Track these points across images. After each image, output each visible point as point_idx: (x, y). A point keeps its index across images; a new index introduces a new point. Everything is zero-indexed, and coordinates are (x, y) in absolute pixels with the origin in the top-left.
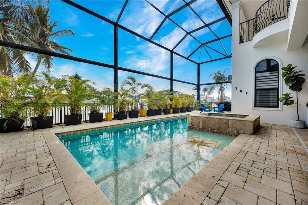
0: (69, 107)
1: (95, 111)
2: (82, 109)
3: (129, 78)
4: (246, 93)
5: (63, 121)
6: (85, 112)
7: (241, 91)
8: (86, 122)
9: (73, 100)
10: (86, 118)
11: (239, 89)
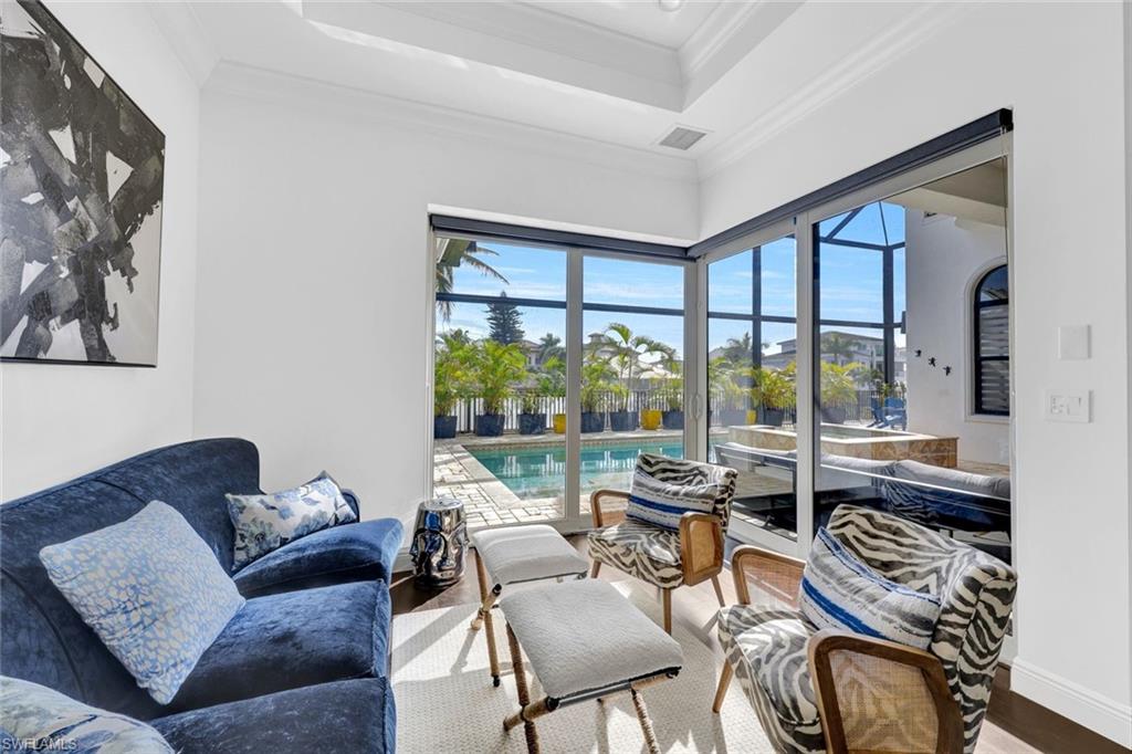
0: (482, 400)
1: (529, 410)
2: (505, 404)
3: (615, 329)
4: (948, 370)
5: (472, 428)
6: (511, 409)
7: (933, 361)
8: (511, 432)
9: (489, 385)
10: (512, 423)
11: (926, 357)
